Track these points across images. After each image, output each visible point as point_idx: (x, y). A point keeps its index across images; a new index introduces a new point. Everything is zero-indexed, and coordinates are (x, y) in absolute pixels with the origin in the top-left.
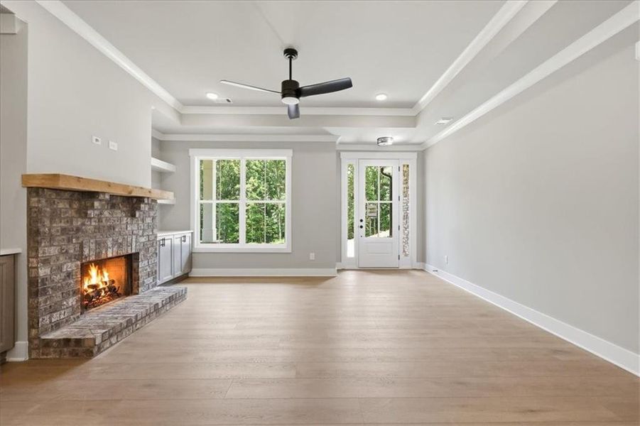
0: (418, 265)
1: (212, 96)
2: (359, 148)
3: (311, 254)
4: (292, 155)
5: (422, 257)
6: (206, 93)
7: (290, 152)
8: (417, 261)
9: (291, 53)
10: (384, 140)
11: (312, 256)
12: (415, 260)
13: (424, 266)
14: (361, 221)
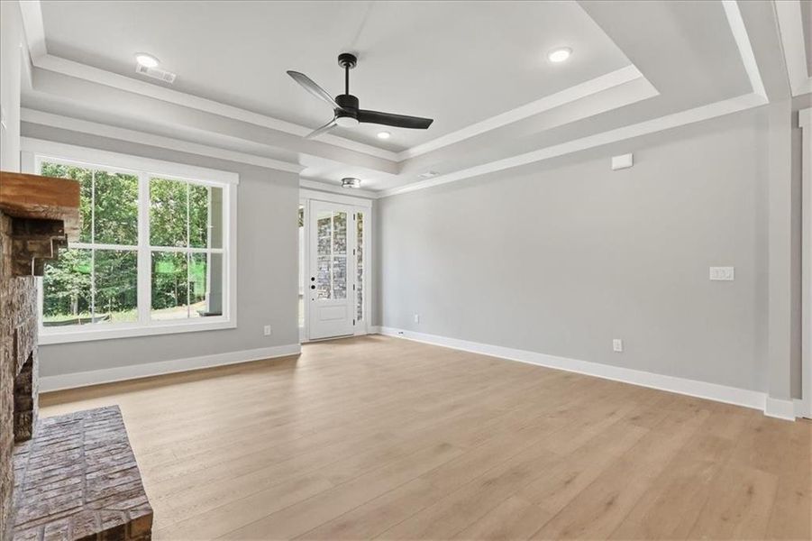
0: (372, 330)
1: (147, 62)
2: (320, 186)
3: (266, 327)
4: (238, 183)
5: (378, 319)
6: (137, 54)
7: (235, 178)
8: (373, 325)
9: (348, 59)
10: (349, 181)
11: (267, 330)
12: (370, 323)
13: (380, 330)
14: (313, 279)
